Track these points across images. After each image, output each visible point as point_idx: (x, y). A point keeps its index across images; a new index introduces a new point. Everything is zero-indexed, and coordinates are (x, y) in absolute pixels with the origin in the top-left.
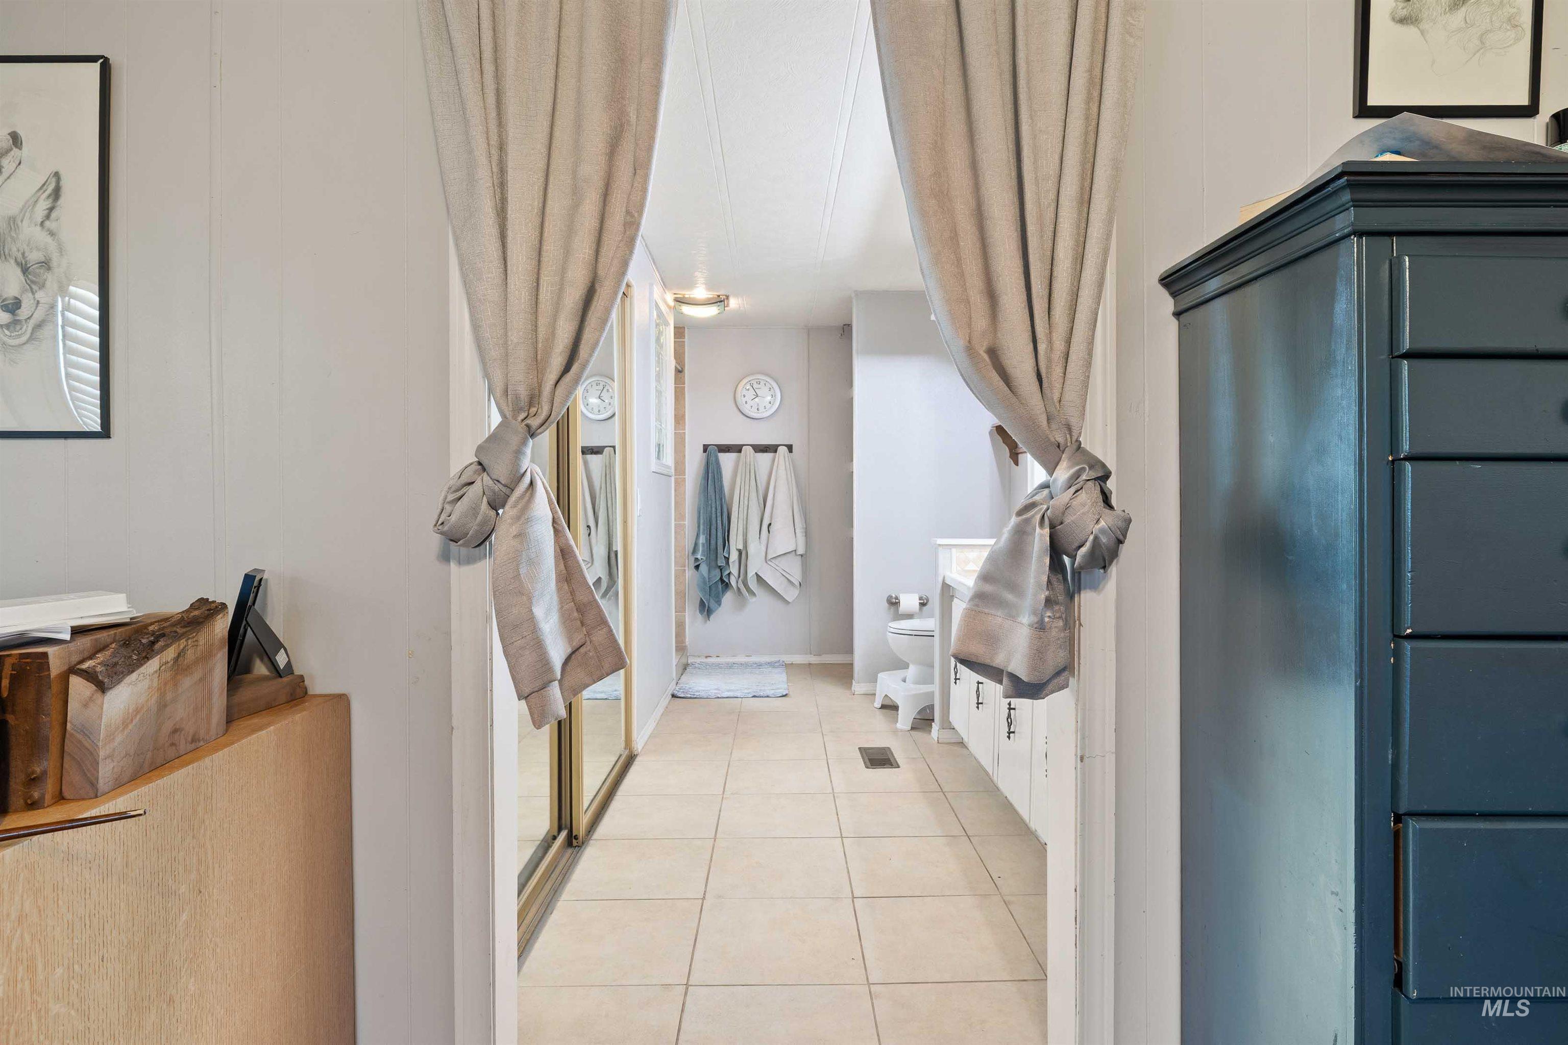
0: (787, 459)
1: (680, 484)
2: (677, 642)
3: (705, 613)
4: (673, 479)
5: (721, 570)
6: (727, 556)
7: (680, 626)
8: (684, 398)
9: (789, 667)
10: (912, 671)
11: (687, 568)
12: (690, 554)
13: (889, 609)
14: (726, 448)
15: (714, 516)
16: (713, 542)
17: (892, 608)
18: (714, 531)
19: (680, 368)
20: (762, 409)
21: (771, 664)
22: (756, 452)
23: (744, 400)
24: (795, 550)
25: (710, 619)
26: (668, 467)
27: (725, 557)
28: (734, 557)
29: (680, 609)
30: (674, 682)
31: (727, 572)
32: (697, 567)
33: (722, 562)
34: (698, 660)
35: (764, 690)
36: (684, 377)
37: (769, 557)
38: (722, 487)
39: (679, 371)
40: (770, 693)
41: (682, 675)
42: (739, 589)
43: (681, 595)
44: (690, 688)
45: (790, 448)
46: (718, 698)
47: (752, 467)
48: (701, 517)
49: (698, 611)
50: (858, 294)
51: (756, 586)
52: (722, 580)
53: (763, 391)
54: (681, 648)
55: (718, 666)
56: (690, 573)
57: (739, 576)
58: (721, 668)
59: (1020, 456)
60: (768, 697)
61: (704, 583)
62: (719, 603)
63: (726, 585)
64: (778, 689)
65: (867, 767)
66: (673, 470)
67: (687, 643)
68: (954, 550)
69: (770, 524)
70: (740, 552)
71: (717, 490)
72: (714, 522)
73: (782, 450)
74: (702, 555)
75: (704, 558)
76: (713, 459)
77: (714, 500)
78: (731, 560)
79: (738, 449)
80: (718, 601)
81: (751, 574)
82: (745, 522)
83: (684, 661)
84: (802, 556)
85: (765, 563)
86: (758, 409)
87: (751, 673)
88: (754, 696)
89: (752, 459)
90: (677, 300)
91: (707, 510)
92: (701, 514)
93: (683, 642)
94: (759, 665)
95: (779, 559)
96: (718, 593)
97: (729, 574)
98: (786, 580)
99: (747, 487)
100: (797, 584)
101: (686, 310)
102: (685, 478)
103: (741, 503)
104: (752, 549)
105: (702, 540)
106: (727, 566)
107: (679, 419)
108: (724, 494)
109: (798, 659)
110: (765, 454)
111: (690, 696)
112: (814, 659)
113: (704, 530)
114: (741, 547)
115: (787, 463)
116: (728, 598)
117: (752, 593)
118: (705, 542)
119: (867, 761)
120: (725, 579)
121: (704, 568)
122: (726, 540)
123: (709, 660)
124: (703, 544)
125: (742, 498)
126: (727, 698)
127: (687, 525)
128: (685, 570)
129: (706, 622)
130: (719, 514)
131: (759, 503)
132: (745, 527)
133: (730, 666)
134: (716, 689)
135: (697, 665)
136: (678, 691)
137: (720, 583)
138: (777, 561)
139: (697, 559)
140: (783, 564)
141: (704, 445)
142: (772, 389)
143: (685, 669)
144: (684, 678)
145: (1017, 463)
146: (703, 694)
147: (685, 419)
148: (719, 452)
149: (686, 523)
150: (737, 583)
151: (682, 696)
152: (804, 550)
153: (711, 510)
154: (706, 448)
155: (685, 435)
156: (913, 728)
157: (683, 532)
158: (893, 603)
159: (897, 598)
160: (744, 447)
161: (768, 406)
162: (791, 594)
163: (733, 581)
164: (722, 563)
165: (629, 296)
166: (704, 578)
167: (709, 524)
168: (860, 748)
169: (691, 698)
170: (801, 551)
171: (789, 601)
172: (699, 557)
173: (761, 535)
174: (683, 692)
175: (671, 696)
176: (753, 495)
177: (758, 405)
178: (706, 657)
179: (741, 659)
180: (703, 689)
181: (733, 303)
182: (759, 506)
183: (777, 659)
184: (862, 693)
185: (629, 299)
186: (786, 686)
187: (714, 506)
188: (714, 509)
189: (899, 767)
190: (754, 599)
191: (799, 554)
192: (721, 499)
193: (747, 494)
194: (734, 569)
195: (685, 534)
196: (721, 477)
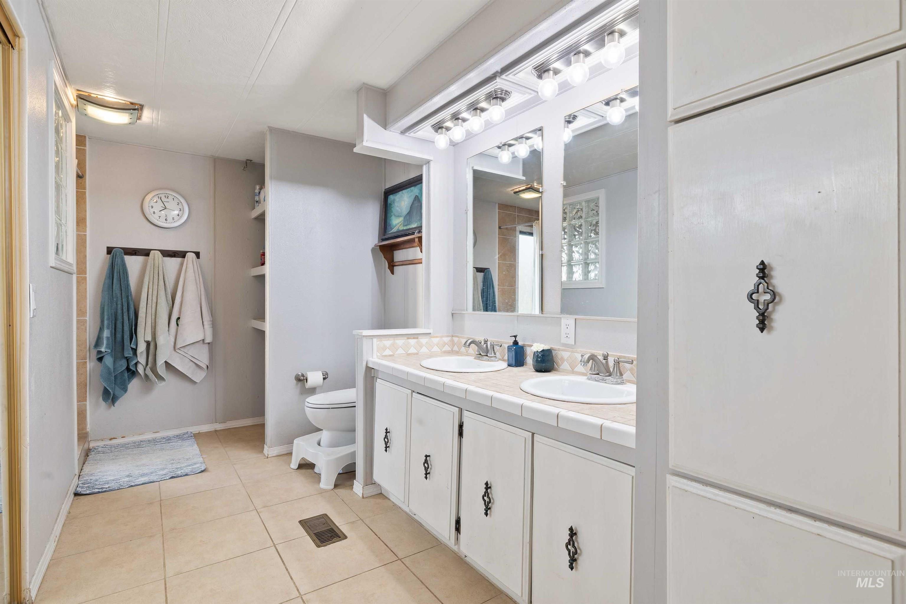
0: (195, 263)
1: (82, 282)
2: (79, 430)
3: (110, 401)
4: (74, 277)
5: (128, 360)
6: (134, 347)
7: (82, 415)
8: (85, 202)
9: (197, 436)
10: (325, 436)
11: (88, 360)
12: (92, 347)
13: (297, 384)
14: (133, 251)
15: (119, 312)
16: (119, 336)
17: (300, 383)
18: (119, 326)
19: (80, 174)
20: (170, 219)
21: (180, 437)
22: (164, 257)
23: (152, 210)
24: (203, 340)
25: (115, 405)
26: (71, 265)
27: (132, 348)
28: (142, 348)
29: (82, 398)
30: (77, 477)
31: (134, 362)
32: (100, 359)
33: (128, 353)
34: (101, 444)
35: (181, 468)
36: (85, 182)
37: (178, 346)
38: (128, 286)
39: (80, 177)
40: (187, 470)
41: (84, 464)
42: (146, 376)
43: (82, 386)
44: (97, 480)
45: (198, 254)
46: (132, 486)
47: (161, 269)
48: (106, 313)
49: (101, 398)
50: (272, 130)
51: (165, 371)
52: (128, 369)
53: (171, 204)
54: (83, 436)
55: (125, 446)
56: (91, 365)
57: (147, 364)
58: (127, 448)
59: (395, 268)
60: (187, 475)
61: (110, 373)
62: (125, 390)
63: (132, 373)
64: (195, 464)
65: (318, 546)
66: (75, 268)
67: (88, 430)
68: (375, 340)
69: (179, 318)
70: (148, 343)
71: (122, 289)
72: (120, 317)
73: (191, 256)
74: (106, 348)
75: (109, 351)
76: (118, 261)
77: (120, 298)
78: (139, 351)
79: (146, 253)
80: (124, 388)
81: (160, 362)
82: (153, 317)
83: (86, 446)
84: (209, 343)
85: (174, 352)
86: (166, 220)
87: (162, 449)
88: (172, 477)
89: (160, 262)
90: (80, 97)
91: (111, 307)
92: (105, 311)
93: (85, 428)
94: (168, 439)
95: (188, 347)
96: (125, 380)
97: (136, 364)
98: (194, 365)
99: (155, 287)
100: (205, 367)
101: (93, 111)
102: (86, 277)
103: (149, 300)
104: (161, 341)
105: (106, 333)
106: (135, 357)
107: (81, 221)
108: (131, 292)
109: (205, 428)
110: (174, 259)
111: (97, 490)
112: (219, 427)
113: (108, 325)
114: (149, 338)
115: (196, 267)
116: (134, 385)
117: (160, 378)
118: (109, 336)
119: (315, 538)
120: (131, 368)
121: (108, 361)
122: (133, 333)
123: (114, 442)
124: (108, 338)
125: (150, 297)
126: (143, 484)
127: (88, 321)
128: (86, 362)
129: (110, 407)
130: (125, 310)
131: (167, 300)
132: (153, 322)
133: (138, 445)
134: (128, 476)
135: (100, 449)
136: (82, 487)
137: (126, 372)
138: (185, 350)
139: (100, 352)
140: (192, 351)
141: (108, 248)
142: (180, 204)
143: (87, 455)
144: (87, 469)
145: (392, 273)
146: (113, 485)
147: (86, 222)
148: (125, 255)
149: (87, 318)
150: (145, 370)
151: (88, 492)
152: (212, 339)
153: (117, 307)
154: (110, 250)
155: (86, 238)
156: (336, 486)
157: (83, 327)
158: (301, 379)
159: (303, 376)
160: (152, 251)
161: (176, 218)
162: (198, 376)
163: (140, 369)
164: (130, 354)
165: (16, 48)
166: (109, 369)
167: (114, 319)
168: (300, 522)
169: (99, 492)
170: (209, 339)
171: (197, 381)
172: (103, 349)
173: (170, 328)
174: (89, 487)
175: (73, 495)
176: (162, 293)
177: (166, 216)
178: (111, 439)
179: (149, 436)
180: (112, 478)
181: (147, 115)
182: (168, 303)
183: (186, 431)
184: (274, 455)
185: (16, 52)
186: (201, 459)
187: (119, 302)
188: (119, 306)
189: (346, 537)
190: (163, 383)
191: (206, 342)
192: (128, 297)
193: (155, 293)
194: (142, 359)
195: (86, 330)
196: (127, 277)
